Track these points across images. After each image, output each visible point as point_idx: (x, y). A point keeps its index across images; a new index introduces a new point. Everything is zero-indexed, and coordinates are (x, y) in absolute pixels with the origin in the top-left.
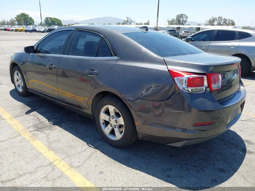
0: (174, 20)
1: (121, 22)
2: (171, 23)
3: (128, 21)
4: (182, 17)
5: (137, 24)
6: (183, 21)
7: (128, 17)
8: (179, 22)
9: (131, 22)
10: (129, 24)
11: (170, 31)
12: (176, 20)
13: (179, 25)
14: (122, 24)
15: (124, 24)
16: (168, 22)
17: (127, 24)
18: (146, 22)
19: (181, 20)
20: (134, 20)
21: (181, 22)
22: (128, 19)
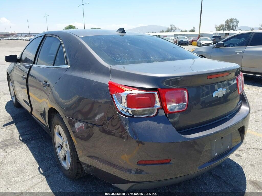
0: (223, 26)
1: (165, 30)
2: (219, 28)
3: (172, 29)
4: (232, 22)
5: (182, 31)
6: (233, 26)
7: (172, 25)
8: (229, 28)
9: (176, 29)
10: (173, 32)
11: (214, 37)
12: (226, 25)
13: (229, 30)
14: (165, 32)
15: (168, 32)
16: (216, 28)
17: (171, 32)
18: (192, 29)
19: (231, 25)
20: (178, 28)
21: (231, 27)
22: (172, 26)
